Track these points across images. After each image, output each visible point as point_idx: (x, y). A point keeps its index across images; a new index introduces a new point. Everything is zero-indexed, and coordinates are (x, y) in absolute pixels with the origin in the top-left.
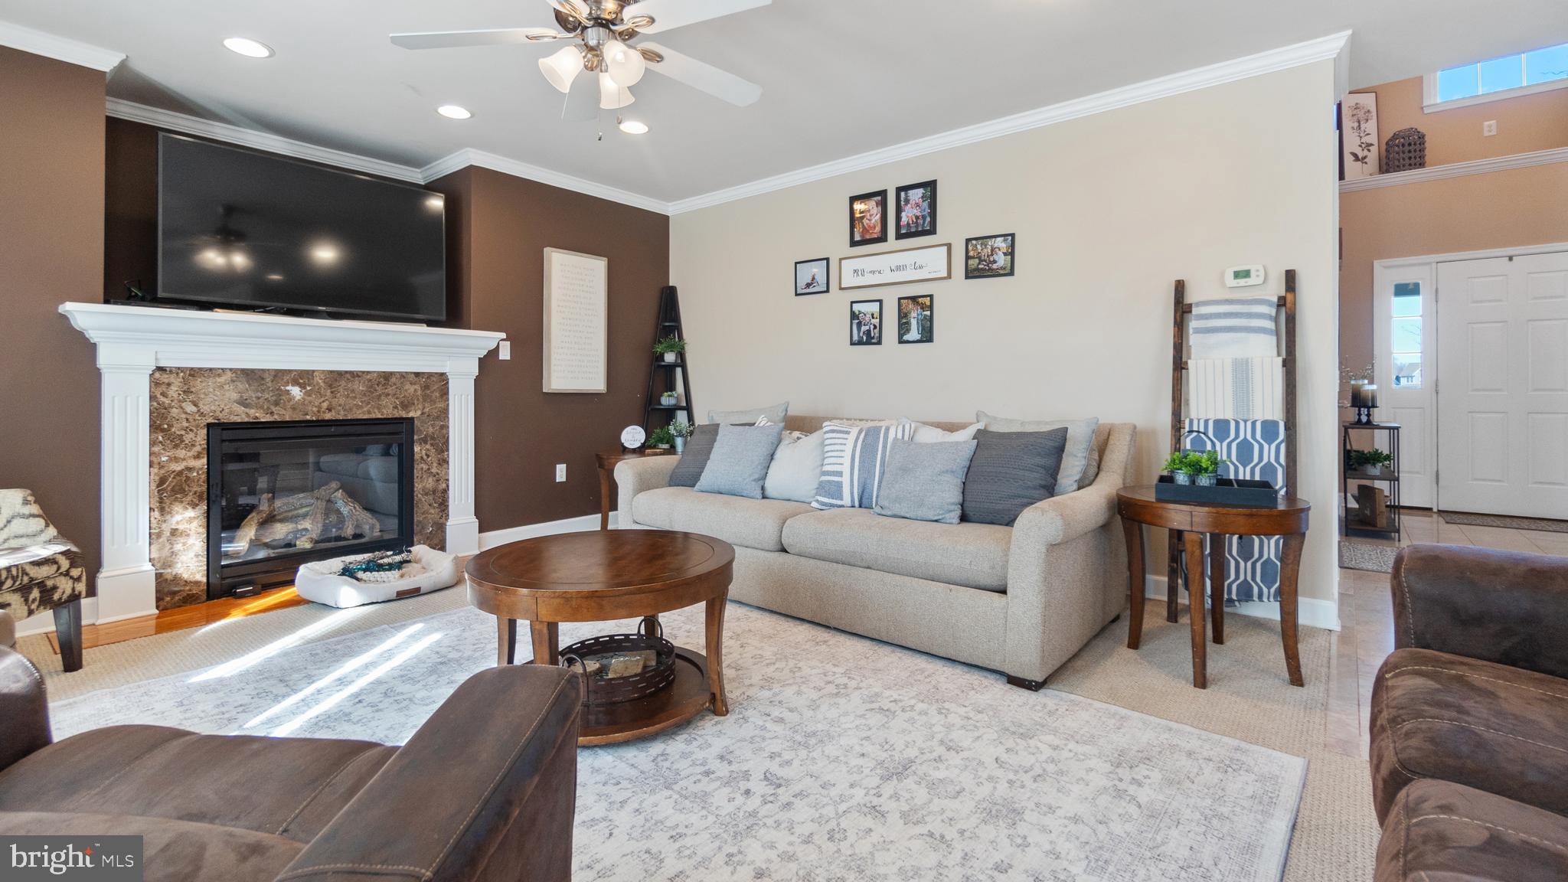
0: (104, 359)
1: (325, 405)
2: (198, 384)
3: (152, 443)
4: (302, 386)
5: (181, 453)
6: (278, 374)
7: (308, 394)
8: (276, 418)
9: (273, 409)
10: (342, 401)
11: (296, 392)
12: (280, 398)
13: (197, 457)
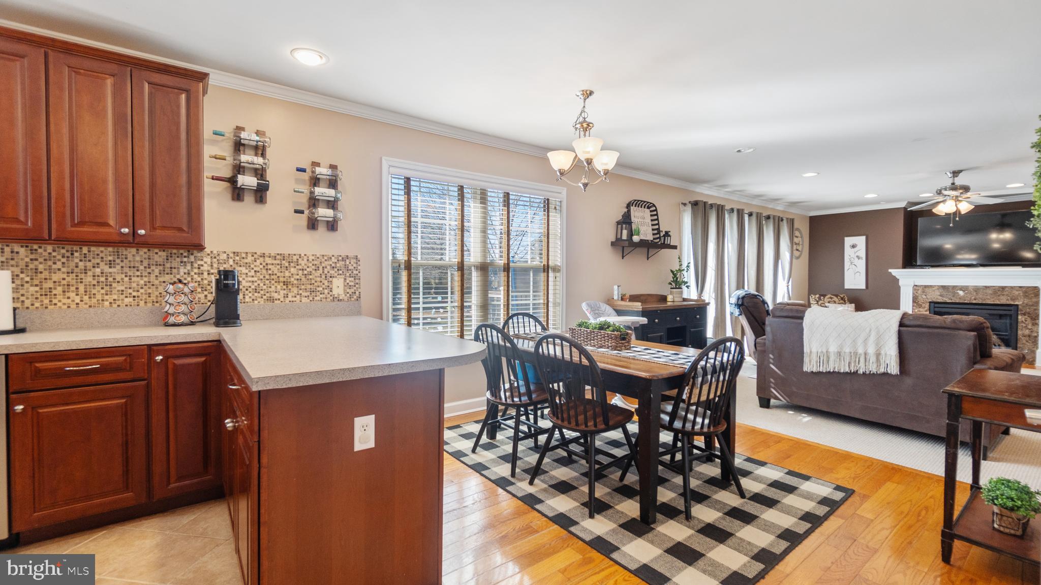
0: (901, 283)
1: (973, 298)
2: (927, 290)
3: (913, 306)
4: (964, 291)
5: (921, 309)
6: (954, 287)
7: (966, 293)
8: (954, 301)
9: (953, 298)
10: (981, 296)
11: (961, 293)
12: (955, 294)
13: (926, 311)
